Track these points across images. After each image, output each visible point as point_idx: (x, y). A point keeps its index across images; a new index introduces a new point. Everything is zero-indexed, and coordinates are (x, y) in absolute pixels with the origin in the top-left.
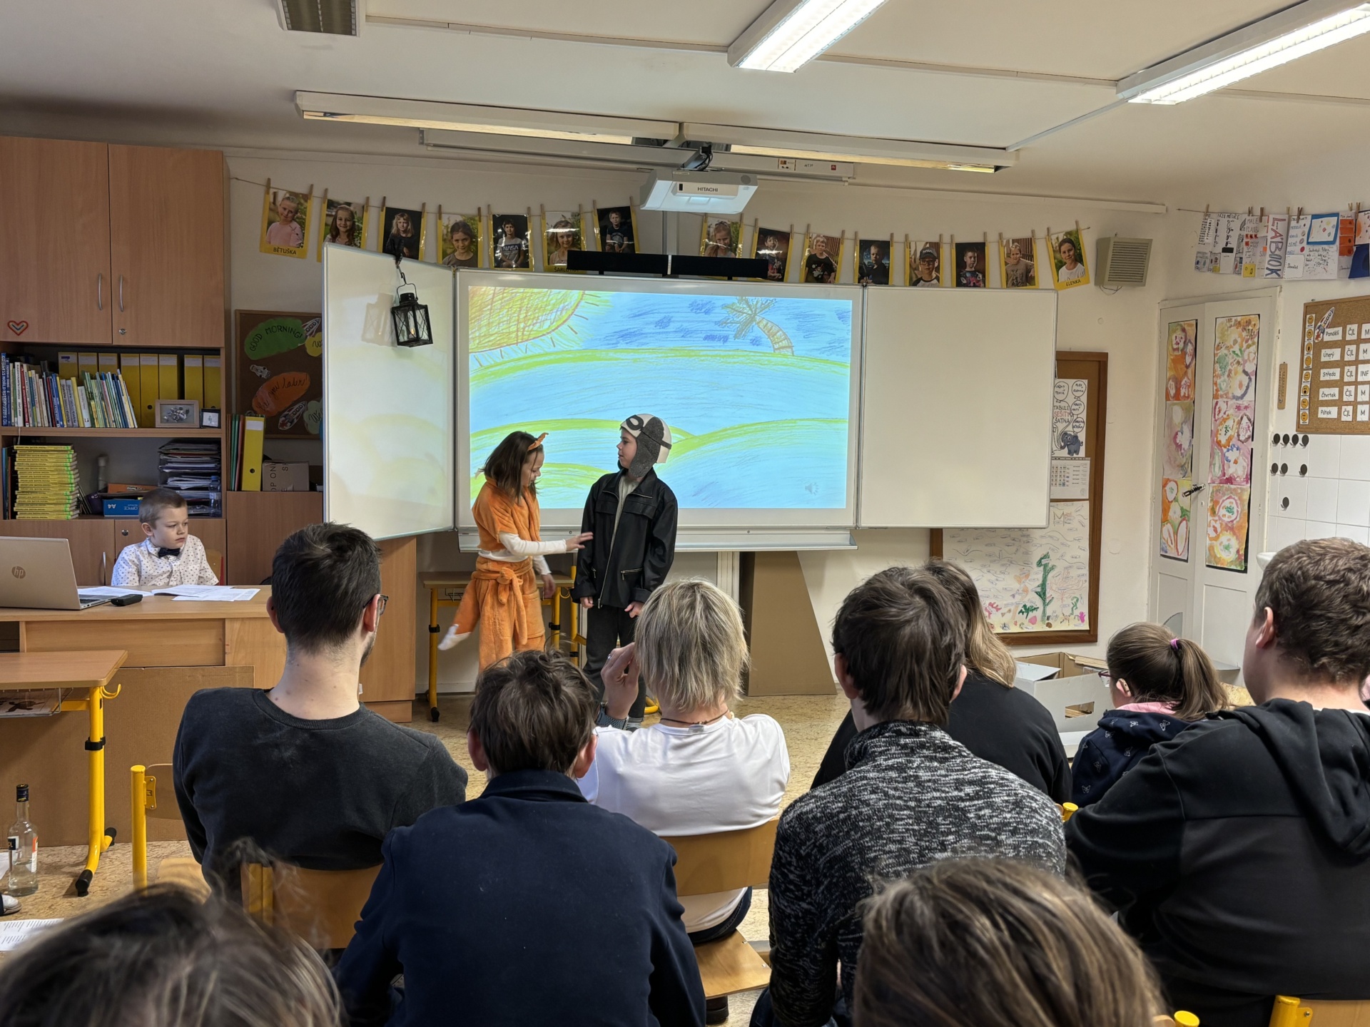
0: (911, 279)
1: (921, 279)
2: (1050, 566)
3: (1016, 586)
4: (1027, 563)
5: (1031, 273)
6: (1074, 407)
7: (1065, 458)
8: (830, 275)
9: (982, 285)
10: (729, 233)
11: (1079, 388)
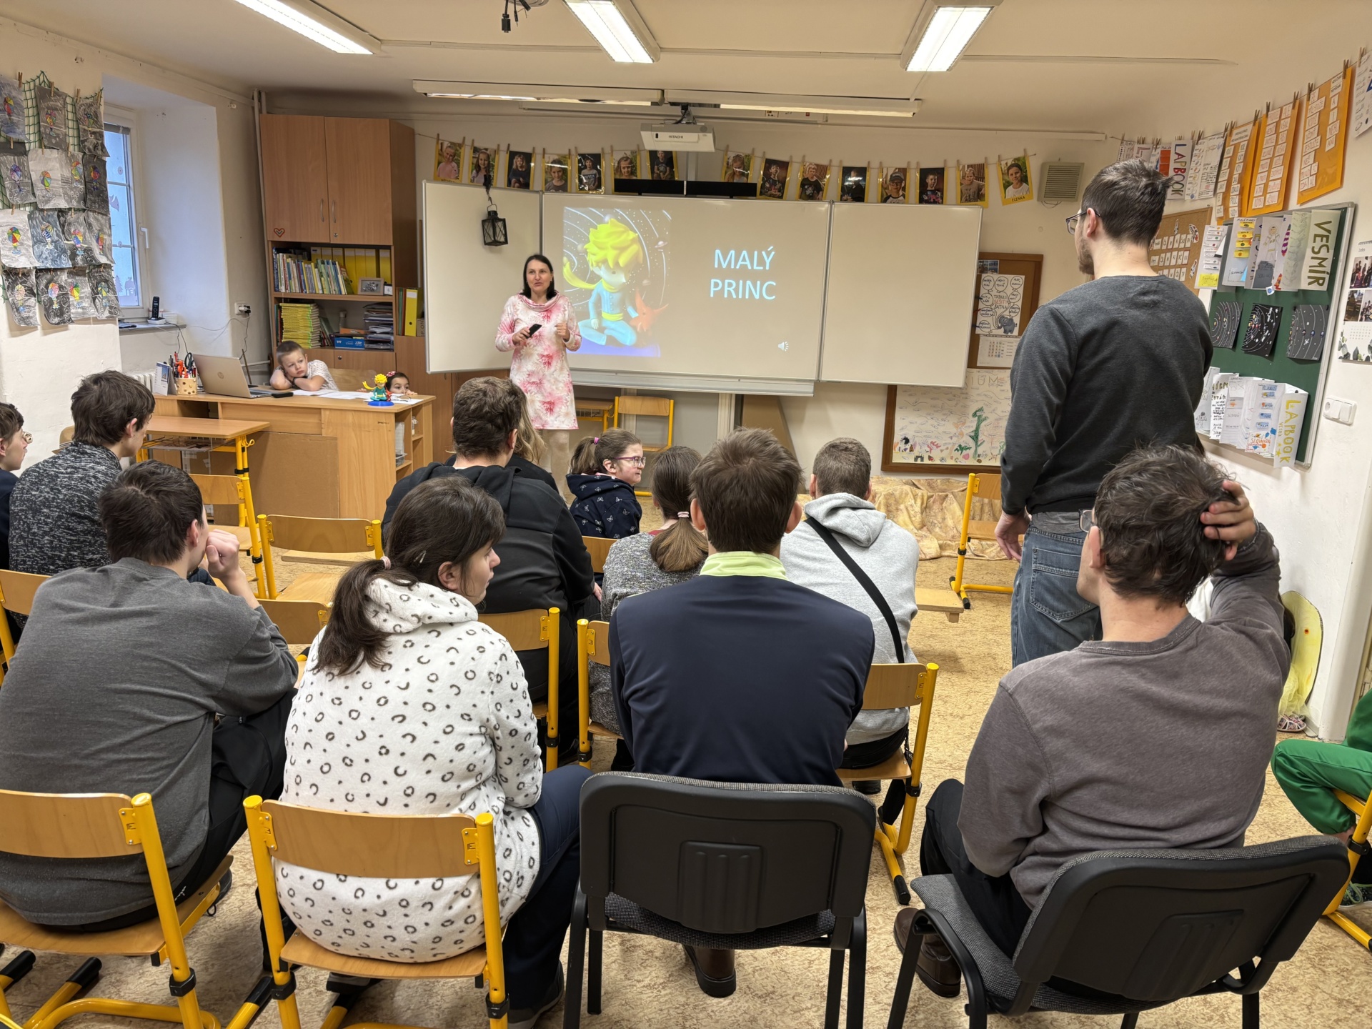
1: (890, 196)
3: (954, 430)
5: (982, 191)
9: (940, 201)
11: (1017, 282)
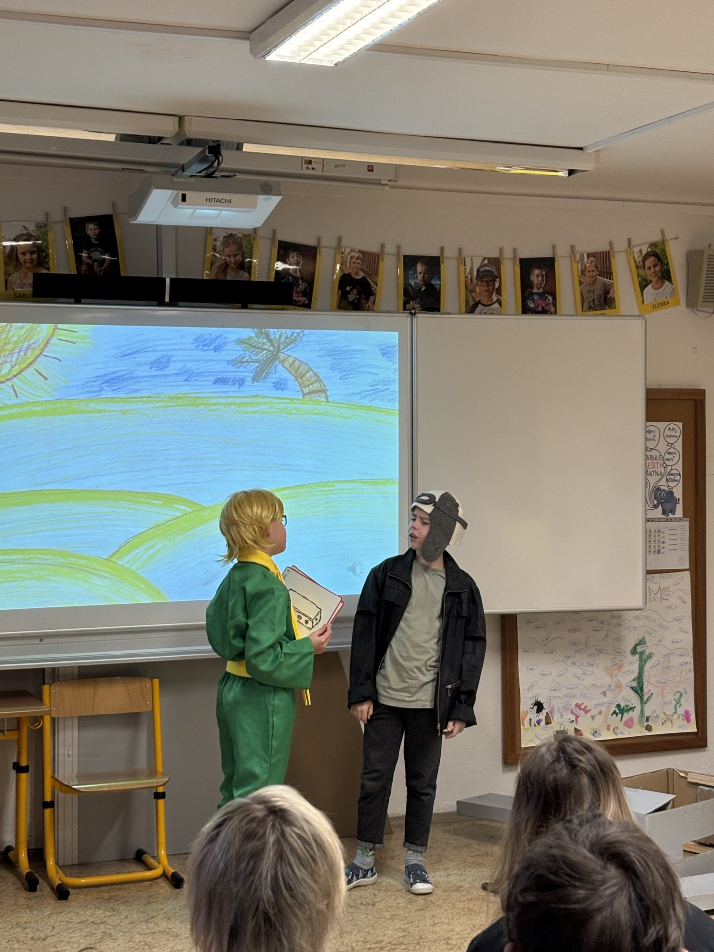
0: (467, 303)
1: (479, 303)
2: (647, 653)
3: (606, 680)
4: (619, 652)
5: (611, 294)
6: (667, 456)
7: (660, 520)
8: (368, 299)
9: (553, 310)
10: (240, 247)
11: (673, 433)
